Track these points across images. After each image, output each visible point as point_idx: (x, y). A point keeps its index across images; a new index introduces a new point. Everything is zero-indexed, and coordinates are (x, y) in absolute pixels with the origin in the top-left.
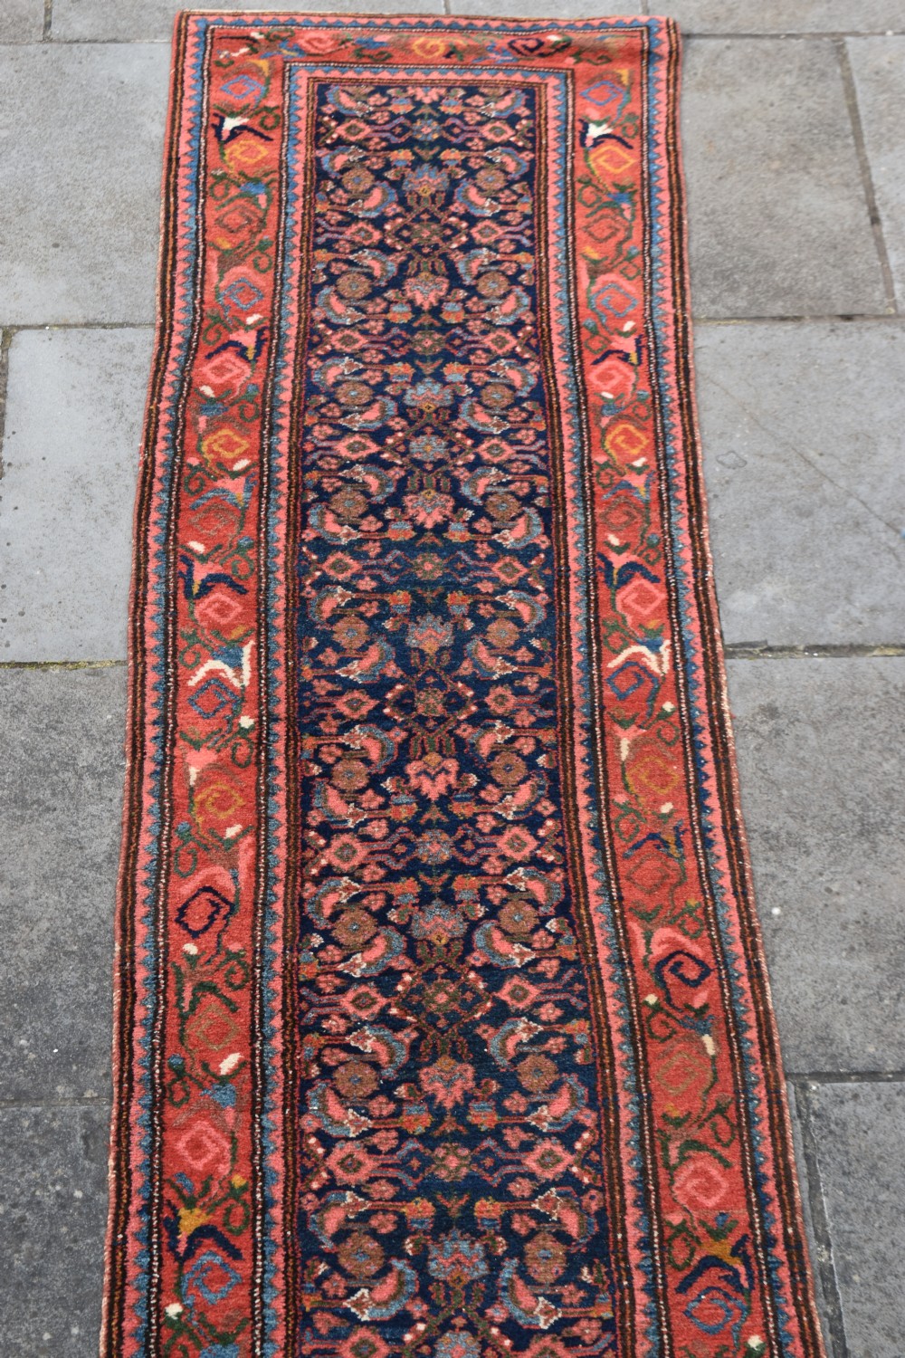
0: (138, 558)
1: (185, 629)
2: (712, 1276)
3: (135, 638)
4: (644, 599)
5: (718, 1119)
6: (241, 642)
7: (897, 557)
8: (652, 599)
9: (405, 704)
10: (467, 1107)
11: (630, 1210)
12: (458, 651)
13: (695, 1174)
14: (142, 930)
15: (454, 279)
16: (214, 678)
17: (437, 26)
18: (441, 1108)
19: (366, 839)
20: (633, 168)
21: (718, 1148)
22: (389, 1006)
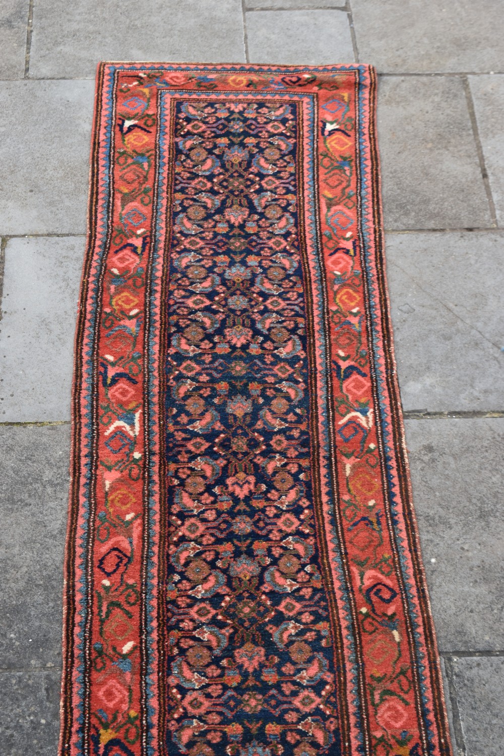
1: (103, 404)
3: (75, 409)
4: (359, 386)
5: (402, 677)
6: (134, 411)
7: (499, 362)
8: (363, 386)
9: (225, 445)
10: (261, 671)
11: (353, 729)
12: (255, 415)
13: (389, 709)
14: (79, 572)
15: (252, 209)
16: (119, 431)
17: (242, 70)
18: (246, 672)
19: (204, 520)
20: (351, 147)
21: (402, 694)
22: (217, 614)
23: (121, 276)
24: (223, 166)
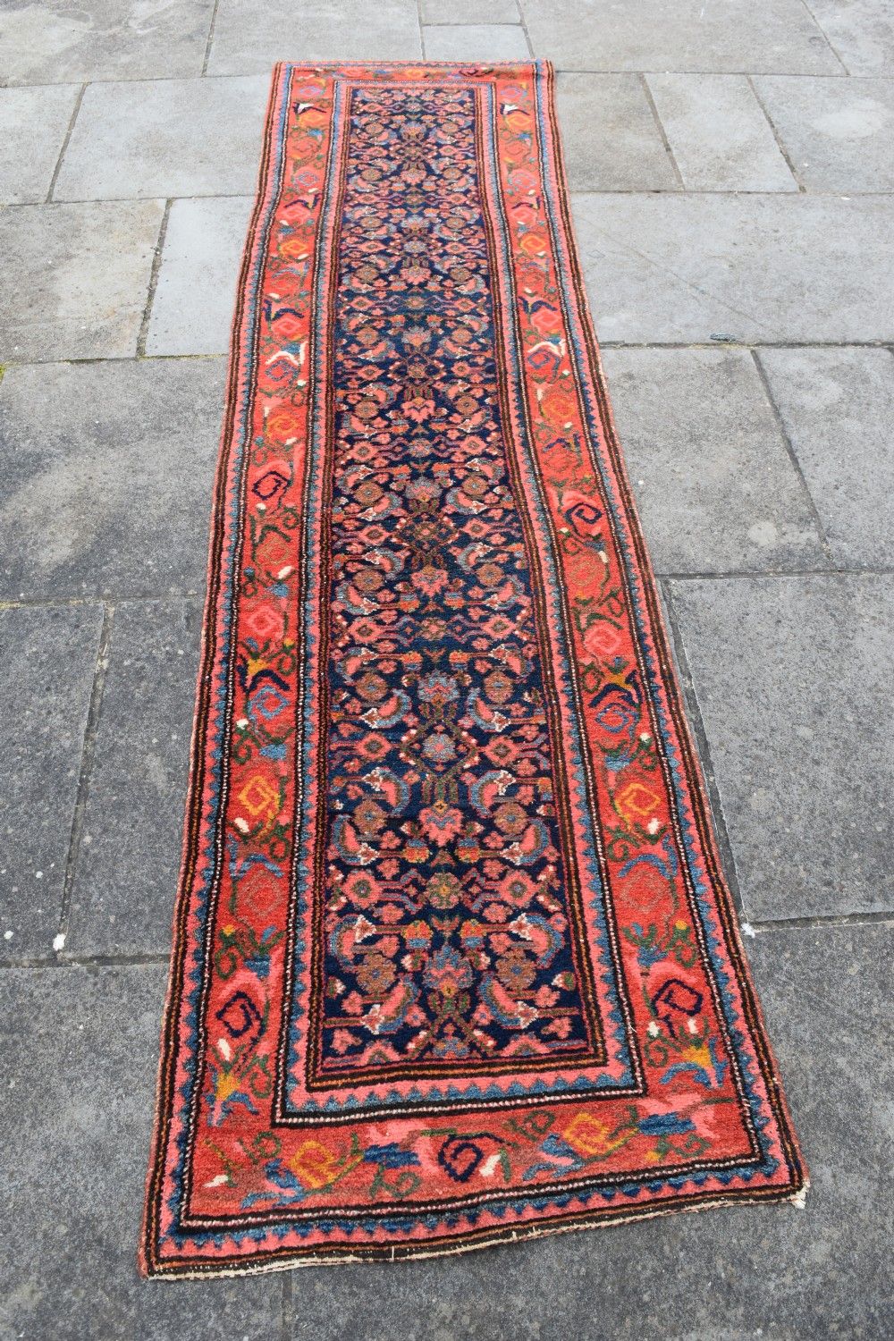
1: (265, 336)
2: (613, 696)
3: (234, 342)
5: (612, 600)
6: (299, 342)
7: (698, 301)
8: (553, 319)
9: (401, 372)
10: (443, 595)
11: (555, 656)
12: (434, 344)
13: (598, 633)
14: (230, 496)
15: (430, 171)
16: (282, 360)
17: (419, 65)
18: (425, 596)
19: (376, 444)
20: (530, 124)
21: (613, 618)
22: (391, 537)
23: (291, 226)
24: (400, 137)
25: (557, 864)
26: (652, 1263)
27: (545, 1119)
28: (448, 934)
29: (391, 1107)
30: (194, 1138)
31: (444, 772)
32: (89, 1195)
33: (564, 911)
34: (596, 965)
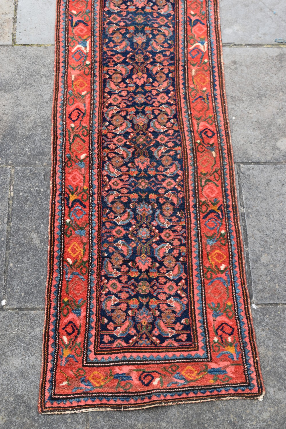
0: (57, 15)
1: (71, 36)
2: (212, 215)
3: (57, 38)
4: (200, 30)
5: (216, 174)
6: (87, 40)
7: (272, 19)
8: (203, 30)
9: (132, 58)
10: (147, 169)
11: (191, 197)
12: (147, 44)
13: (209, 188)
14: (59, 120)
16: (79, 50)
18: (140, 169)
19: (121, 96)
21: (215, 182)
22: (127, 142)
25: (186, 280)
26: (209, 415)
27: (176, 368)
28: (145, 303)
29: (123, 361)
30: (56, 370)
31: (145, 243)
32: (20, 388)
33: (187, 297)
34: (197, 316)
